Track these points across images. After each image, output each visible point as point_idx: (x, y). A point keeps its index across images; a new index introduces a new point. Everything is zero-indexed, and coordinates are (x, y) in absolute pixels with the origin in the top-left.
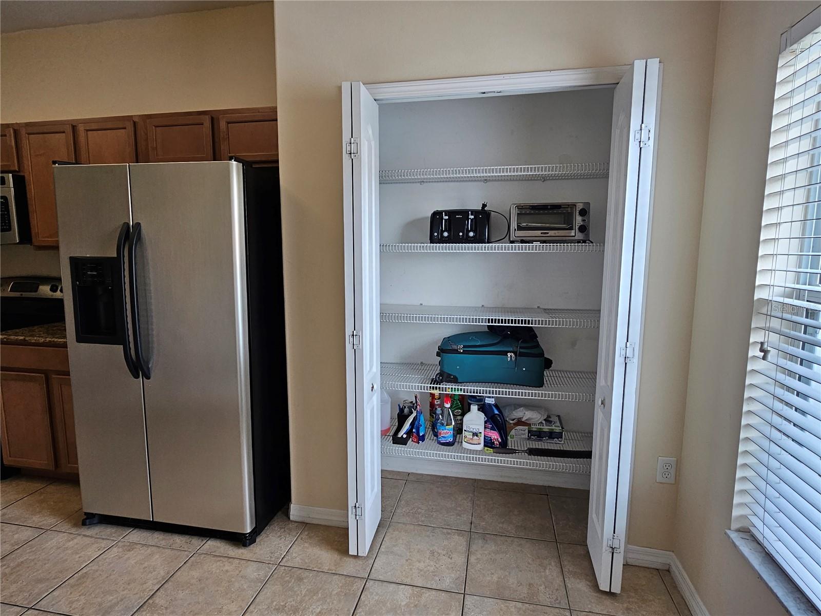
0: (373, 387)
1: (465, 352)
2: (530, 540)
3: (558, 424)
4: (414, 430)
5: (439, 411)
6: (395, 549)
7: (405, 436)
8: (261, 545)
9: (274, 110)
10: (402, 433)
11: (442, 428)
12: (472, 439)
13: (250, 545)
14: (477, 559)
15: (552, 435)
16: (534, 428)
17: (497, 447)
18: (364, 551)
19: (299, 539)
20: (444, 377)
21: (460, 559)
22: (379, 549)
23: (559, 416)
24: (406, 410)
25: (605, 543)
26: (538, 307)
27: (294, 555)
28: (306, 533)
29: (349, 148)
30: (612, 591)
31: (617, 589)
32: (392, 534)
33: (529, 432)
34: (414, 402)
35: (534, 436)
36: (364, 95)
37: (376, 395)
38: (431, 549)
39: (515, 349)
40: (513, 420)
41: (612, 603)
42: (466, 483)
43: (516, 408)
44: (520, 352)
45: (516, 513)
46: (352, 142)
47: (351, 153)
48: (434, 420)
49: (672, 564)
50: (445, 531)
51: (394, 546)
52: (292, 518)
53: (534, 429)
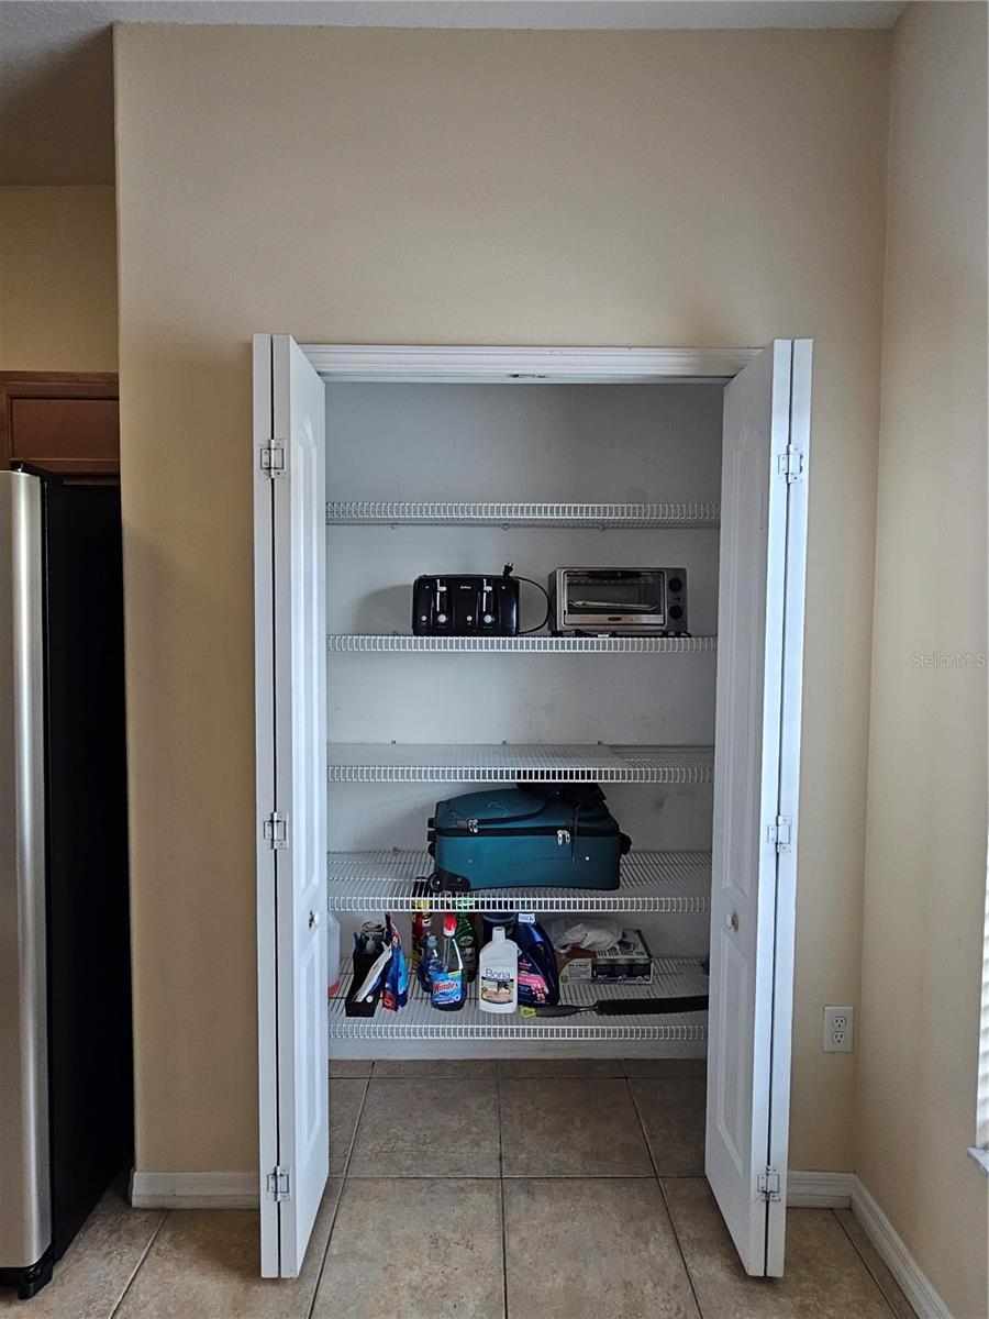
0: (312, 920)
1: (482, 833)
2: (613, 1180)
3: (641, 948)
4: (387, 985)
5: (432, 941)
6: (359, 1244)
7: (370, 999)
8: (63, 1285)
9: (113, 380)
10: (364, 994)
11: (441, 976)
12: (496, 994)
13: (36, 1292)
14: (522, 1240)
15: (634, 970)
16: (602, 959)
17: (542, 1005)
18: (293, 1267)
19: (153, 1254)
20: (445, 881)
21: (488, 1248)
22: (327, 1250)
23: (639, 932)
24: (370, 944)
25: (754, 1186)
26: (599, 743)
27: (142, 1297)
28: (168, 1235)
29: (265, 459)
30: (769, 1275)
31: (776, 1270)
32: (350, 1209)
33: (594, 967)
34: (384, 925)
35: (603, 974)
36: (298, 362)
37: (317, 933)
38: (431, 1233)
39: (571, 823)
40: (564, 947)
41: (775, 1300)
42: (481, 1072)
43: (568, 927)
44: (579, 829)
45: (578, 1124)
46: (273, 447)
47: (270, 468)
48: (422, 958)
49: (854, 1196)
50: (453, 1184)
51: (357, 1237)
52: (134, 1204)
53: (603, 963)
